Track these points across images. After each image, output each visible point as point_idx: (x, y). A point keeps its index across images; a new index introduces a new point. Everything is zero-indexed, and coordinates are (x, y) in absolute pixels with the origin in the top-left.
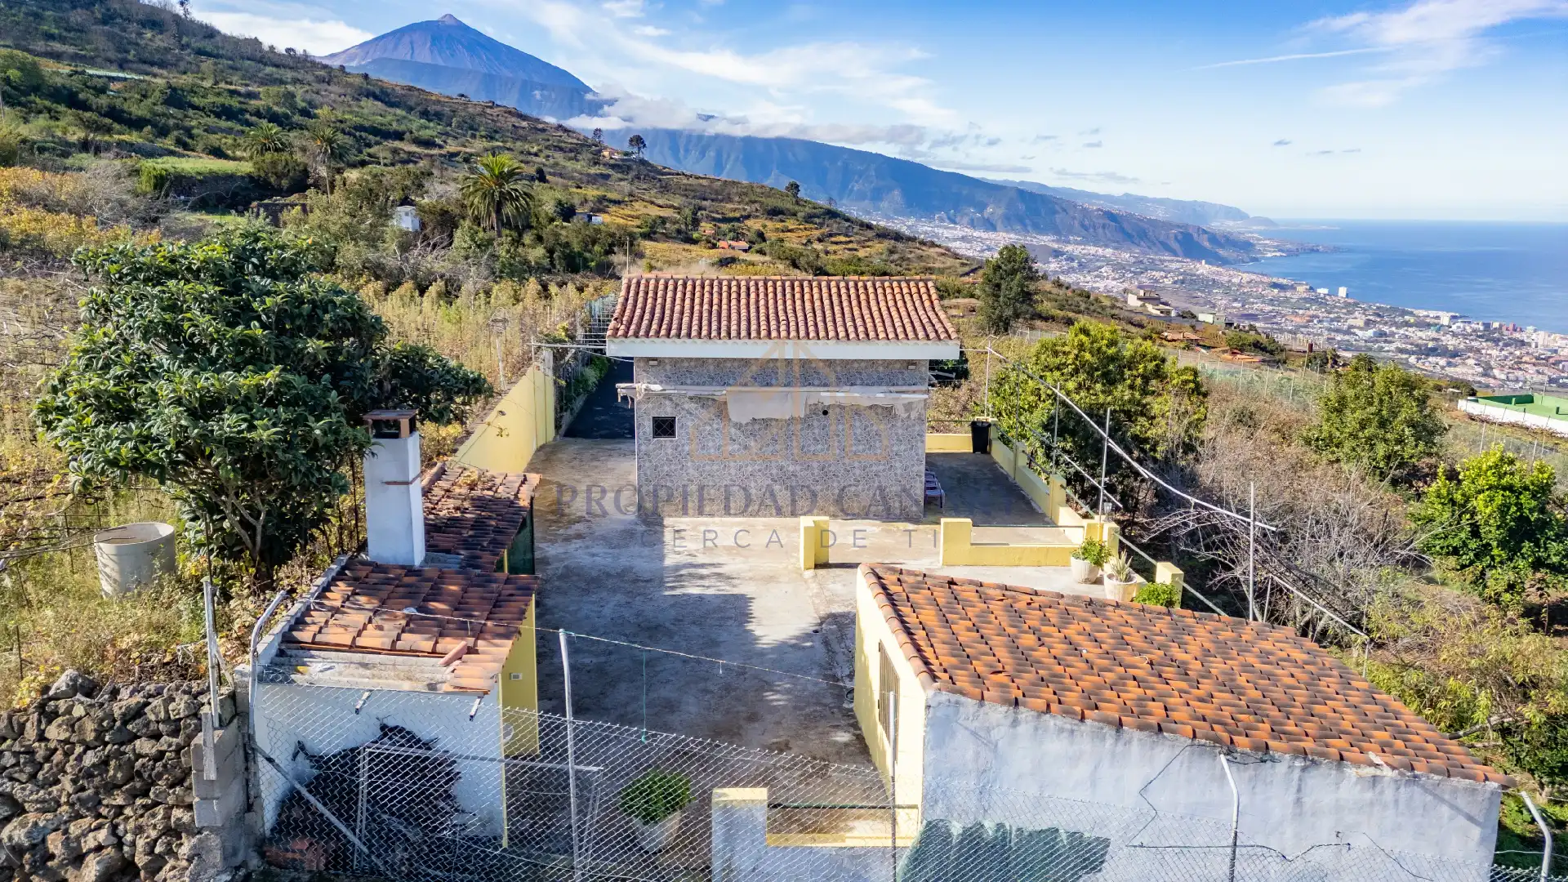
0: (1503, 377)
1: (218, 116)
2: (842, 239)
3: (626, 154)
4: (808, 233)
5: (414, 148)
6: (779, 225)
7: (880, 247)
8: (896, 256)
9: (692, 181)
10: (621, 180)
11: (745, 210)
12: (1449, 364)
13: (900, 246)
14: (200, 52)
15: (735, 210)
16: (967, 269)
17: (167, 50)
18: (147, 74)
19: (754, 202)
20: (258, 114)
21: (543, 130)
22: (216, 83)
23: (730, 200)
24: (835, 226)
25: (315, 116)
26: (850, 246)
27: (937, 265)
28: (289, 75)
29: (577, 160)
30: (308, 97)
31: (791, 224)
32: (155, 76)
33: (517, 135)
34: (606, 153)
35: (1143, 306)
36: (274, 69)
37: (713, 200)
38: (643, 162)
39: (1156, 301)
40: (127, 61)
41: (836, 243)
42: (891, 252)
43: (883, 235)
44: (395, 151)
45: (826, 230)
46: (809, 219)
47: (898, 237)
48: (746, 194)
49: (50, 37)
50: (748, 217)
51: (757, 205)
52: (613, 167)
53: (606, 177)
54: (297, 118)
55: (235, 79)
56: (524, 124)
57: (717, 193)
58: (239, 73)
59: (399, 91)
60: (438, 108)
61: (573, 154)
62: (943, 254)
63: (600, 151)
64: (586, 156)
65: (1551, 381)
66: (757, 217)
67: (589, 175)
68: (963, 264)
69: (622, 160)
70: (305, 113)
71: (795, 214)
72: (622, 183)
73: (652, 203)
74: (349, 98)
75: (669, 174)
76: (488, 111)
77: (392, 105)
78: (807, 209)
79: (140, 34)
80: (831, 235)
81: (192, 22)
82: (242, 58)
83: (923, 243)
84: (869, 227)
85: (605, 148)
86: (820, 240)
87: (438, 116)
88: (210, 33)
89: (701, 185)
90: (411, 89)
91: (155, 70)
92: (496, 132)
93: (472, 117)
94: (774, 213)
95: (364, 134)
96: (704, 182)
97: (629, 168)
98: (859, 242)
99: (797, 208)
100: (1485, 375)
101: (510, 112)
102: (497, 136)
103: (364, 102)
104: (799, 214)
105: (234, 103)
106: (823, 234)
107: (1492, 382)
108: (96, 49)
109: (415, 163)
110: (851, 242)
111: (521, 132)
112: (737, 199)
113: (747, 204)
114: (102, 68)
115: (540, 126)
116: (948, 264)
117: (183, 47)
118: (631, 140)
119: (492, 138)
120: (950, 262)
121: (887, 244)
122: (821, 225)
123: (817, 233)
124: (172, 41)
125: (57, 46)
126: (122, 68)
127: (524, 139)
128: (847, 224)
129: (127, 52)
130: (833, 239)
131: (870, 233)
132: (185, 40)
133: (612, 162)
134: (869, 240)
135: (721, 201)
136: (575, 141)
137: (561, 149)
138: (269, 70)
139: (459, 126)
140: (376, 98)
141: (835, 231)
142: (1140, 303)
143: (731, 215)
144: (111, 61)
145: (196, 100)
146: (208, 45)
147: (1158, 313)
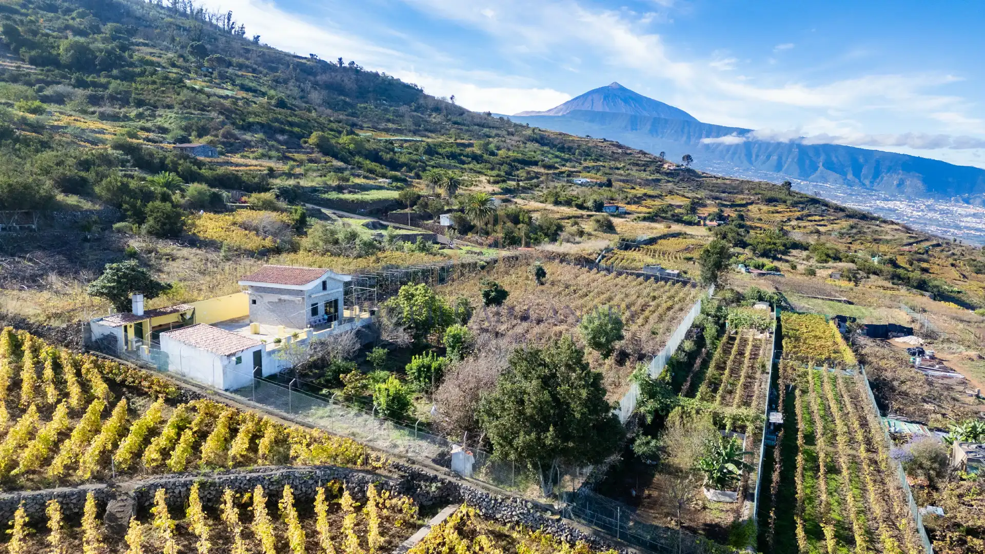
1: (448, 157)
2: (817, 218)
3: (678, 166)
4: (791, 214)
5: (542, 170)
6: (772, 209)
7: (845, 224)
8: (854, 231)
9: (719, 181)
10: (669, 182)
11: (750, 199)
13: (862, 223)
14: (455, 123)
15: (743, 199)
16: (914, 241)
17: (440, 123)
18: (425, 136)
19: (756, 194)
20: (467, 156)
21: (630, 154)
22: (456, 140)
23: (742, 193)
24: (813, 209)
25: (497, 155)
26: (822, 223)
27: (888, 237)
28: (494, 132)
29: (645, 171)
30: (498, 144)
31: (781, 208)
32: (429, 137)
33: (614, 157)
34: (666, 166)
36: (488, 130)
37: (729, 193)
38: (689, 171)
40: (419, 131)
41: (811, 221)
42: (852, 227)
43: (851, 215)
44: (528, 173)
45: (806, 212)
46: (795, 204)
47: (864, 217)
48: (754, 189)
49: (389, 120)
50: (751, 203)
51: (760, 196)
52: (667, 174)
53: (658, 180)
54: (486, 156)
55: (466, 137)
56: (620, 151)
57: (734, 188)
58: (469, 133)
59: (552, 136)
60: (570, 145)
61: (643, 168)
62: (897, 230)
63: (662, 165)
64: (652, 168)
66: (757, 203)
67: (647, 180)
68: (912, 237)
69: (675, 170)
70: (493, 154)
71: (785, 202)
72: (670, 184)
73: (683, 196)
74: (521, 143)
75: (705, 177)
76: (600, 144)
77: (543, 144)
78: (795, 199)
79: (430, 115)
80: (809, 216)
81: (455, 107)
82: (475, 125)
83: (885, 222)
84: (842, 210)
85: (666, 163)
86: (798, 219)
87: (570, 149)
88: (461, 112)
89: (725, 184)
90: (560, 134)
91: (430, 134)
92: (602, 156)
93: (589, 148)
94: (770, 201)
95: (516, 164)
96: (728, 182)
97: (678, 175)
98: (828, 220)
99: (788, 197)
101: (613, 145)
102: (601, 159)
103: (529, 145)
104: (788, 202)
105: (458, 151)
106: (802, 215)
108: (405, 126)
109: (538, 178)
110: (823, 220)
111: (616, 156)
112: (747, 192)
113: (753, 195)
114: (406, 135)
115: (629, 152)
116: (897, 237)
117: (449, 120)
118: (683, 158)
119: (598, 160)
120: (900, 235)
121: (852, 222)
122: (803, 209)
123: (798, 214)
124: (443, 118)
125: (390, 125)
126: (415, 133)
127: (616, 160)
128: (824, 208)
129: (420, 126)
130: (810, 218)
131: (841, 214)
132: (449, 116)
133: (668, 171)
134: (837, 219)
135: (735, 193)
136: (648, 159)
137: (638, 165)
138: (486, 130)
139: (580, 154)
140: (537, 141)
141: (813, 213)
143: (739, 202)
144: (410, 131)
145: (440, 150)
146: (459, 119)
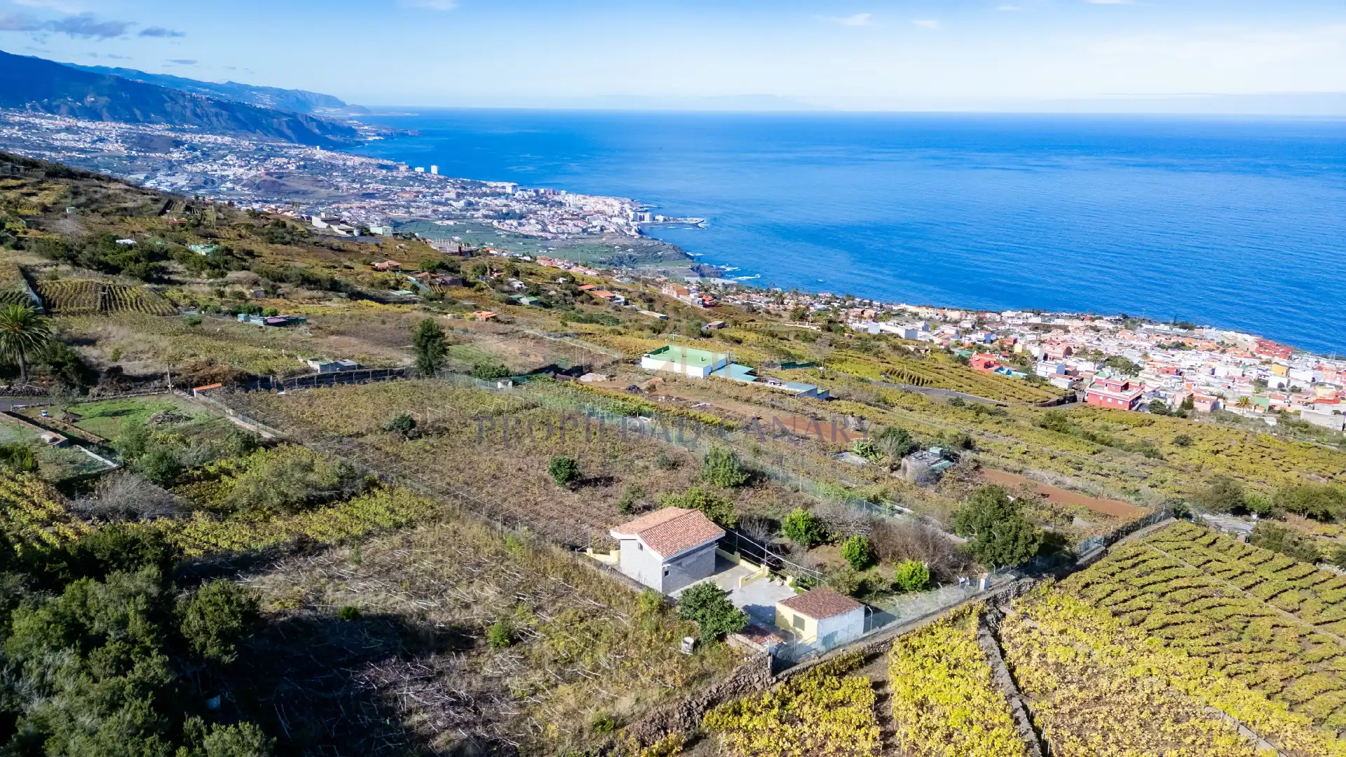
0: (555, 231)
7: (60, 188)
8: (82, 199)
12: (520, 224)
13: (81, 184)
16: (161, 206)
26: (25, 190)
27: (130, 205)
35: (329, 227)
39: (338, 221)
42: (75, 193)
62: (127, 191)
65: (584, 231)
68: (156, 201)
84: (32, 165)
98: (33, 185)
100: (544, 230)
107: (549, 236)
116: (138, 202)
120: (140, 200)
121: (64, 183)
131: (39, 172)
134: (42, 182)
142: (326, 225)
147: (344, 233)
